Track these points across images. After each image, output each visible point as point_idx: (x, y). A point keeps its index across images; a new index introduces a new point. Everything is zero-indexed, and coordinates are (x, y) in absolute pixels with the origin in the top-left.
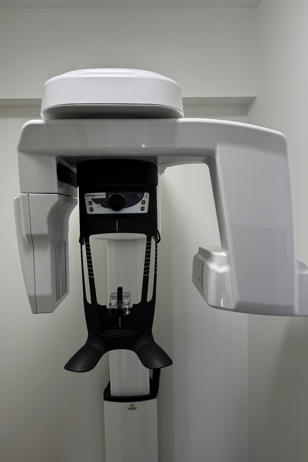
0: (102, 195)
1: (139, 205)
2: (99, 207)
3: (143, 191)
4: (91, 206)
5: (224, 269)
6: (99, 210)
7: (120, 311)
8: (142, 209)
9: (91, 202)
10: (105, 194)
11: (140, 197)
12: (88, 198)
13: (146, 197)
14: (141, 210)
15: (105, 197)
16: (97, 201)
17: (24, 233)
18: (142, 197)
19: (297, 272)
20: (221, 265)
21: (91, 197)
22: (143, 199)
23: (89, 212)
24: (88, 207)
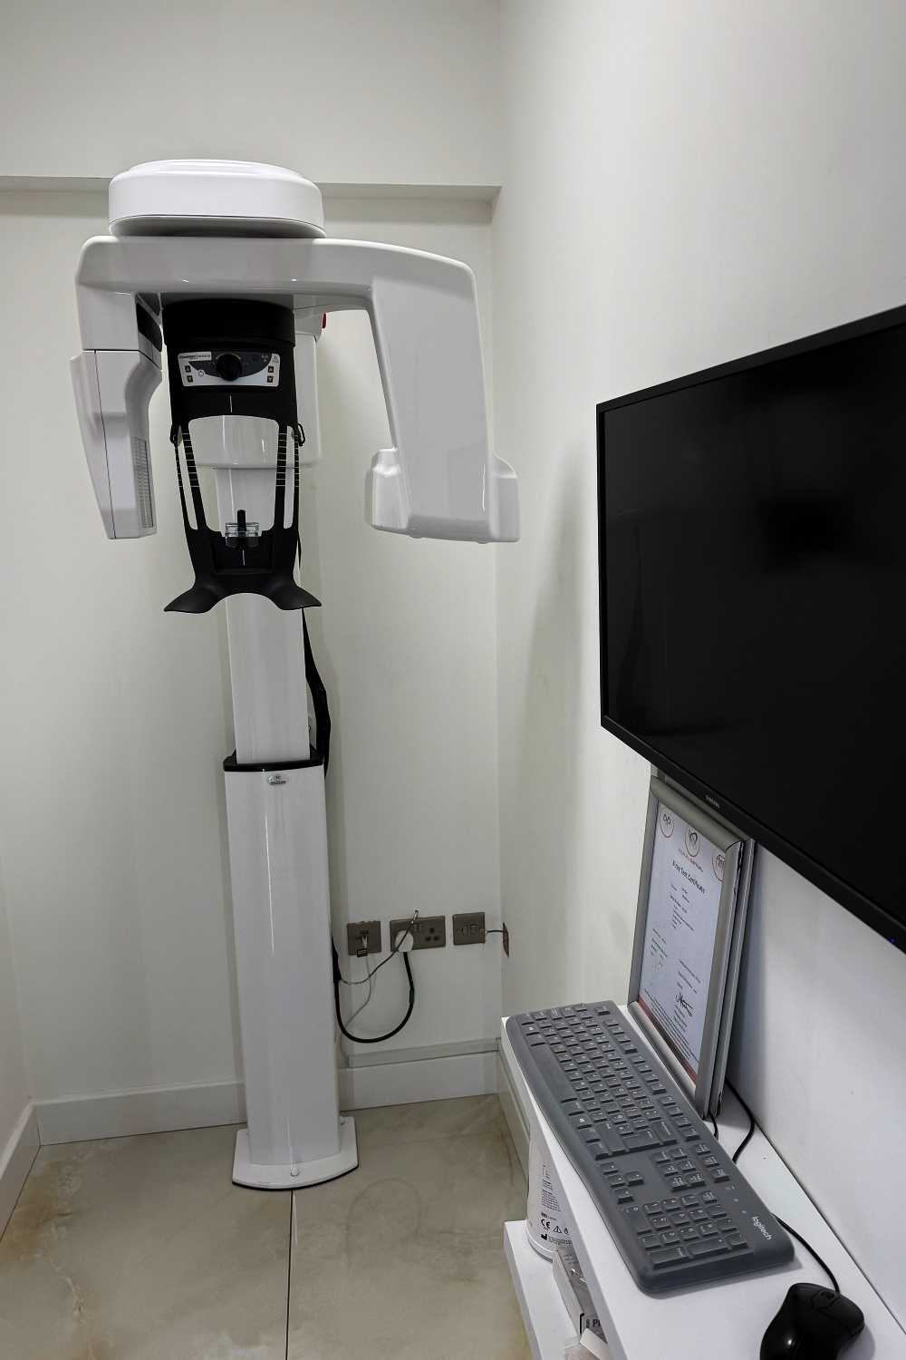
0: (206, 356)
1: (264, 373)
2: (201, 374)
3: (270, 351)
4: (189, 374)
5: (393, 471)
6: (201, 379)
7: (242, 541)
8: (270, 379)
9: (189, 367)
10: (210, 353)
11: (265, 361)
12: (184, 360)
13: (275, 362)
14: (268, 381)
15: (210, 359)
16: (198, 365)
17: (90, 413)
18: (269, 360)
19: (493, 474)
20: (389, 465)
21: (189, 360)
22: (270, 364)
23: (186, 383)
24: (184, 375)
